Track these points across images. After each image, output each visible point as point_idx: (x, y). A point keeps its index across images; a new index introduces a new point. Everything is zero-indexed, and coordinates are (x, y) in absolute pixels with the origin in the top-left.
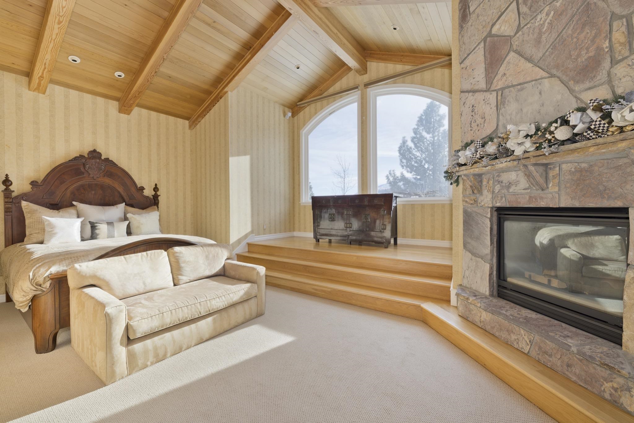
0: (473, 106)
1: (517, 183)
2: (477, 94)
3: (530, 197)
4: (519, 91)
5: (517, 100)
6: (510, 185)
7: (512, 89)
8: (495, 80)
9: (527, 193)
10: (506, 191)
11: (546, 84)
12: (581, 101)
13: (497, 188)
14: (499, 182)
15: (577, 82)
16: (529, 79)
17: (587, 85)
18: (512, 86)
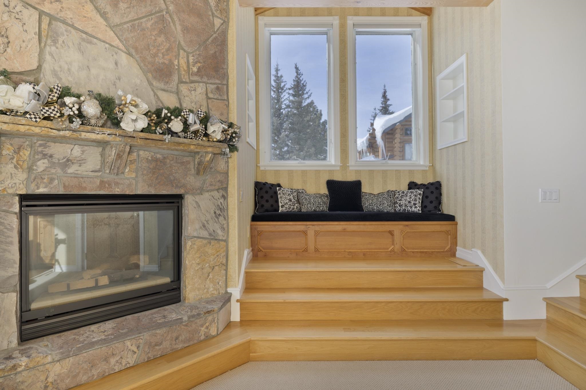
1: (81, 162)
3: (102, 182)
4: (83, 40)
5: (81, 51)
6: (67, 163)
7: (73, 31)
9: (97, 177)
10: (59, 171)
11: (124, 58)
12: (158, 98)
13: (42, 165)
14: (45, 156)
15: (155, 78)
16: (100, 36)
17: (162, 85)
18: (73, 26)
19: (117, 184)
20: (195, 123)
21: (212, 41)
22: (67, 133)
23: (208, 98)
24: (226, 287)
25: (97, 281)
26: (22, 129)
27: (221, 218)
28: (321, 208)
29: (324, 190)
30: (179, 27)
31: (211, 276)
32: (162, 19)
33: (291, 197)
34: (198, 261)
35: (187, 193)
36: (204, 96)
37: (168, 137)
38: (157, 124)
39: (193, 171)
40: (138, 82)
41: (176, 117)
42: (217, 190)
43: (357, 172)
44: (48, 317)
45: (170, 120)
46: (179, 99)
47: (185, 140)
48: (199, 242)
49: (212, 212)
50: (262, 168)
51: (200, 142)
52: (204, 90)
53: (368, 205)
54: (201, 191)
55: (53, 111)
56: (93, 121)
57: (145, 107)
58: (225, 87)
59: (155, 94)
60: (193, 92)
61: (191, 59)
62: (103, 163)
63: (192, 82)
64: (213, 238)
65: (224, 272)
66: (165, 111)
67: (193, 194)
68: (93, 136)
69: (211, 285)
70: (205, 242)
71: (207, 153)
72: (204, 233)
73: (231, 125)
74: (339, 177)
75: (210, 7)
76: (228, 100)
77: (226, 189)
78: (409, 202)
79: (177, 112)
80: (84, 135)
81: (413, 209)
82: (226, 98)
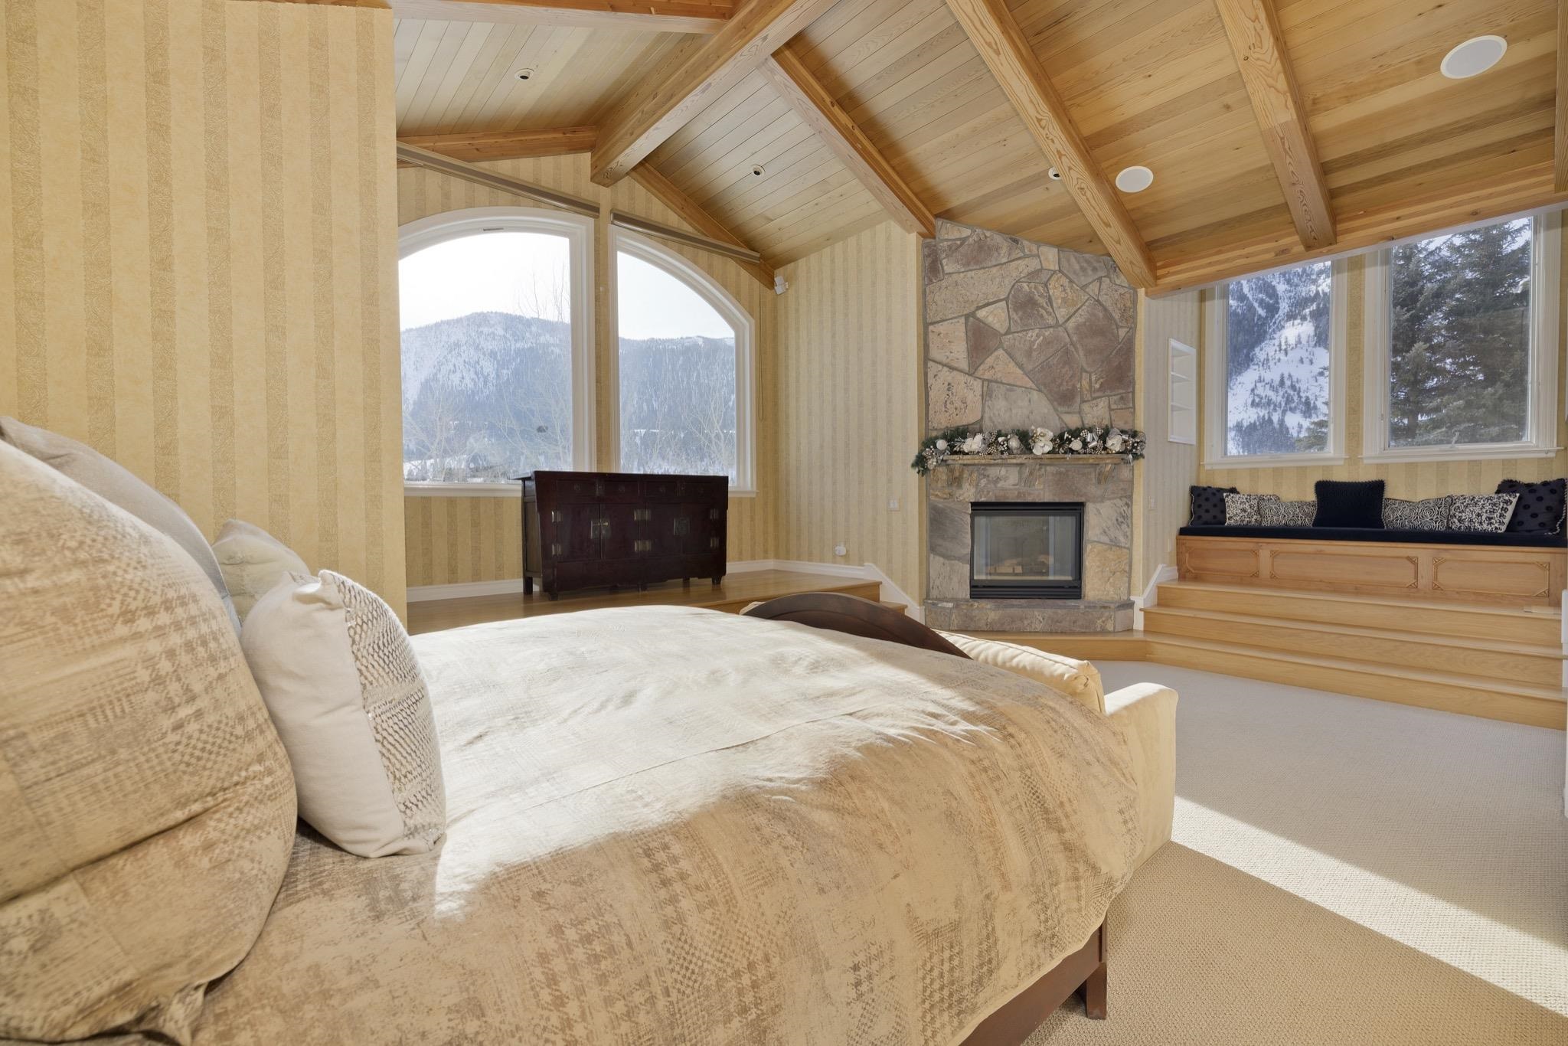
0: (949, 384)
1: (1006, 479)
2: (955, 372)
3: (1019, 493)
4: (1008, 390)
5: (1006, 399)
6: (998, 479)
7: (1001, 386)
8: (981, 368)
9: (1015, 489)
10: (993, 486)
11: (1035, 395)
12: (1063, 421)
13: (983, 482)
14: (985, 476)
15: (1059, 404)
16: (1019, 383)
17: (1066, 409)
18: (1002, 383)
19: (1029, 494)
20: (1093, 439)
21: (1116, 354)
22: (1000, 461)
23: (1111, 410)
24: (1129, 594)
25: (1014, 569)
26: (976, 462)
27: (1124, 526)
28: (1300, 522)
29: (1311, 496)
30: (1081, 353)
31: (1111, 580)
32: (1067, 352)
33: (1247, 506)
34: (1098, 563)
35: (1089, 501)
36: (1107, 409)
37: (1069, 456)
38: (1060, 446)
39: (1094, 481)
40: (1046, 411)
41: (1076, 439)
42: (1121, 498)
43: (1379, 466)
44: (984, 587)
45: (1070, 441)
46: (1082, 418)
47: (1085, 456)
48: (1099, 547)
49: (1114, 519)
50: (1208, 467)
51: (1099, 456)
52: (1107, 403)
53: (1392, 517)
54: (1102, 499)
55: (992, 449)
56: (1015, 452)
57: (1050, 435)
58: (1130, 395)
59: (1060, 418)
60: (1095, 408)
61: (1093, 378)
62: (1020, 478)
63: (1094, 399)
64: (1114, 544)
65: (1126, 579)
66: (1066, 435)
67: (1094, 502)
68: (1014, 461)
69: (1112, 589)
70: (1105, 547)
71: (1106, 464)
72: (1105, 539)
73: (1134, 434)
74: (1342, 475)
75: (1115, 321)
76: (1134, 407)
77: (1130, 497)
78: (1479, 515)
79: (1076, 433)
80: (1009, 461)
81: (1485, 526)
82: (1131, 405)
